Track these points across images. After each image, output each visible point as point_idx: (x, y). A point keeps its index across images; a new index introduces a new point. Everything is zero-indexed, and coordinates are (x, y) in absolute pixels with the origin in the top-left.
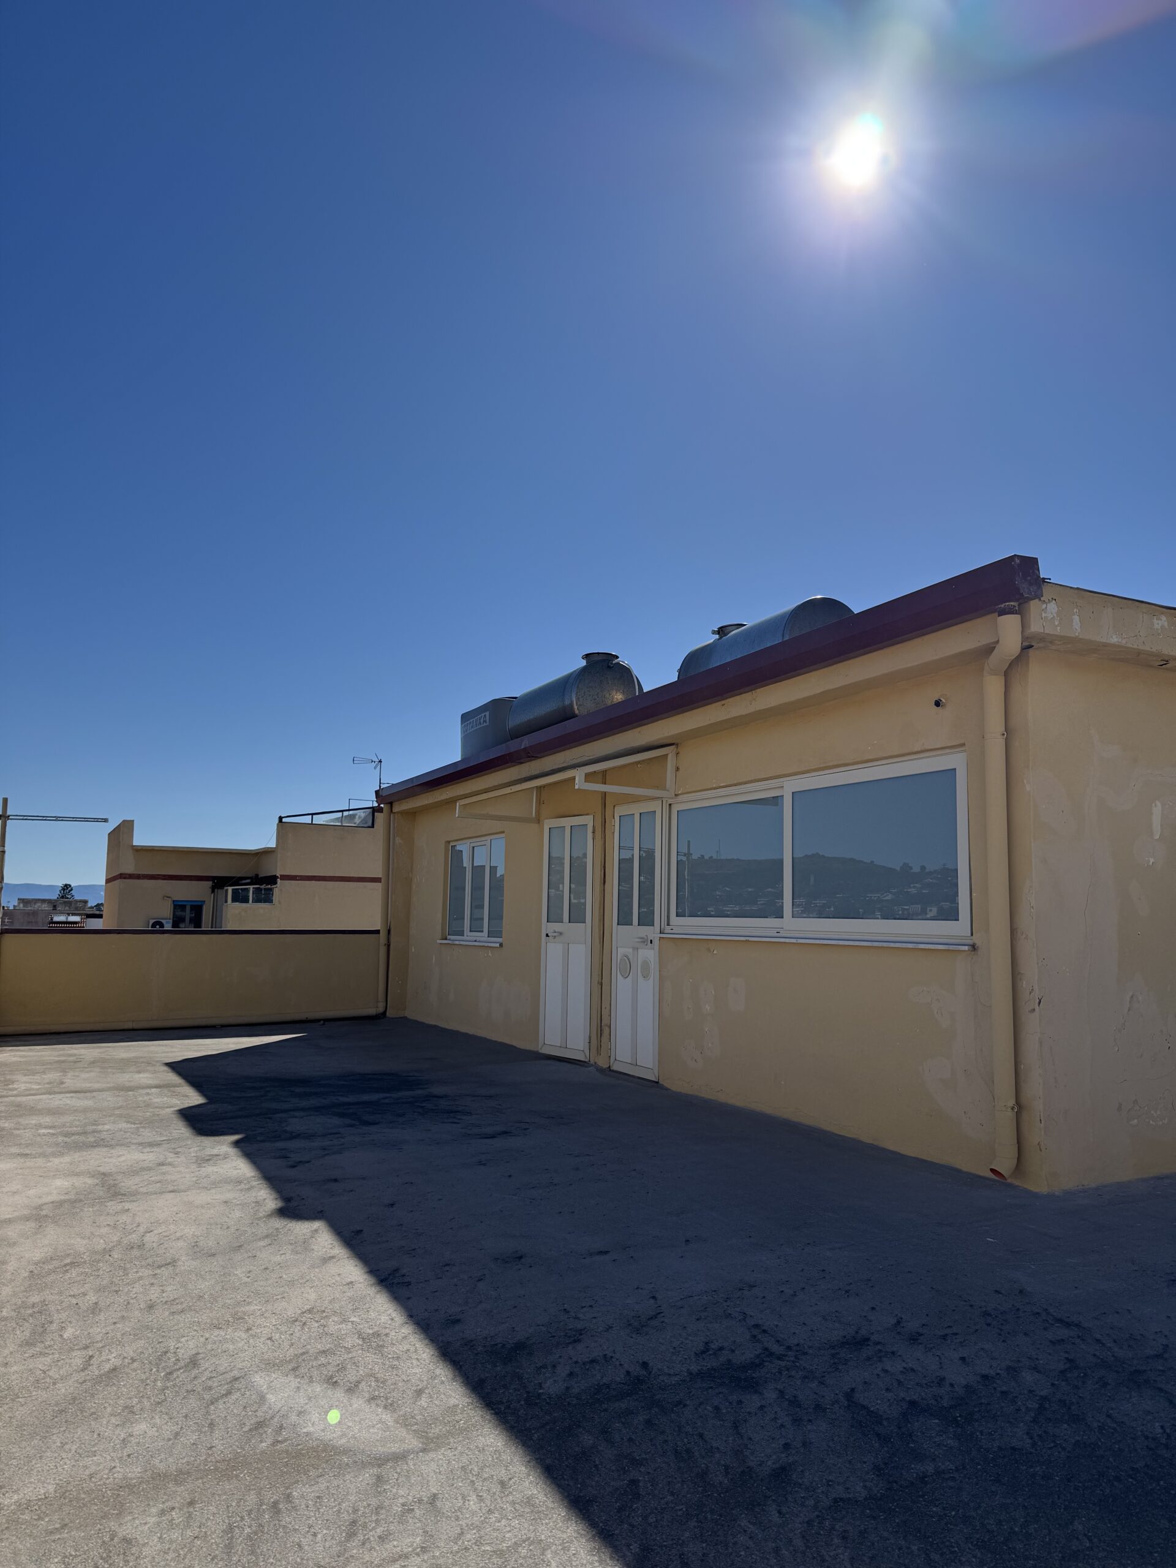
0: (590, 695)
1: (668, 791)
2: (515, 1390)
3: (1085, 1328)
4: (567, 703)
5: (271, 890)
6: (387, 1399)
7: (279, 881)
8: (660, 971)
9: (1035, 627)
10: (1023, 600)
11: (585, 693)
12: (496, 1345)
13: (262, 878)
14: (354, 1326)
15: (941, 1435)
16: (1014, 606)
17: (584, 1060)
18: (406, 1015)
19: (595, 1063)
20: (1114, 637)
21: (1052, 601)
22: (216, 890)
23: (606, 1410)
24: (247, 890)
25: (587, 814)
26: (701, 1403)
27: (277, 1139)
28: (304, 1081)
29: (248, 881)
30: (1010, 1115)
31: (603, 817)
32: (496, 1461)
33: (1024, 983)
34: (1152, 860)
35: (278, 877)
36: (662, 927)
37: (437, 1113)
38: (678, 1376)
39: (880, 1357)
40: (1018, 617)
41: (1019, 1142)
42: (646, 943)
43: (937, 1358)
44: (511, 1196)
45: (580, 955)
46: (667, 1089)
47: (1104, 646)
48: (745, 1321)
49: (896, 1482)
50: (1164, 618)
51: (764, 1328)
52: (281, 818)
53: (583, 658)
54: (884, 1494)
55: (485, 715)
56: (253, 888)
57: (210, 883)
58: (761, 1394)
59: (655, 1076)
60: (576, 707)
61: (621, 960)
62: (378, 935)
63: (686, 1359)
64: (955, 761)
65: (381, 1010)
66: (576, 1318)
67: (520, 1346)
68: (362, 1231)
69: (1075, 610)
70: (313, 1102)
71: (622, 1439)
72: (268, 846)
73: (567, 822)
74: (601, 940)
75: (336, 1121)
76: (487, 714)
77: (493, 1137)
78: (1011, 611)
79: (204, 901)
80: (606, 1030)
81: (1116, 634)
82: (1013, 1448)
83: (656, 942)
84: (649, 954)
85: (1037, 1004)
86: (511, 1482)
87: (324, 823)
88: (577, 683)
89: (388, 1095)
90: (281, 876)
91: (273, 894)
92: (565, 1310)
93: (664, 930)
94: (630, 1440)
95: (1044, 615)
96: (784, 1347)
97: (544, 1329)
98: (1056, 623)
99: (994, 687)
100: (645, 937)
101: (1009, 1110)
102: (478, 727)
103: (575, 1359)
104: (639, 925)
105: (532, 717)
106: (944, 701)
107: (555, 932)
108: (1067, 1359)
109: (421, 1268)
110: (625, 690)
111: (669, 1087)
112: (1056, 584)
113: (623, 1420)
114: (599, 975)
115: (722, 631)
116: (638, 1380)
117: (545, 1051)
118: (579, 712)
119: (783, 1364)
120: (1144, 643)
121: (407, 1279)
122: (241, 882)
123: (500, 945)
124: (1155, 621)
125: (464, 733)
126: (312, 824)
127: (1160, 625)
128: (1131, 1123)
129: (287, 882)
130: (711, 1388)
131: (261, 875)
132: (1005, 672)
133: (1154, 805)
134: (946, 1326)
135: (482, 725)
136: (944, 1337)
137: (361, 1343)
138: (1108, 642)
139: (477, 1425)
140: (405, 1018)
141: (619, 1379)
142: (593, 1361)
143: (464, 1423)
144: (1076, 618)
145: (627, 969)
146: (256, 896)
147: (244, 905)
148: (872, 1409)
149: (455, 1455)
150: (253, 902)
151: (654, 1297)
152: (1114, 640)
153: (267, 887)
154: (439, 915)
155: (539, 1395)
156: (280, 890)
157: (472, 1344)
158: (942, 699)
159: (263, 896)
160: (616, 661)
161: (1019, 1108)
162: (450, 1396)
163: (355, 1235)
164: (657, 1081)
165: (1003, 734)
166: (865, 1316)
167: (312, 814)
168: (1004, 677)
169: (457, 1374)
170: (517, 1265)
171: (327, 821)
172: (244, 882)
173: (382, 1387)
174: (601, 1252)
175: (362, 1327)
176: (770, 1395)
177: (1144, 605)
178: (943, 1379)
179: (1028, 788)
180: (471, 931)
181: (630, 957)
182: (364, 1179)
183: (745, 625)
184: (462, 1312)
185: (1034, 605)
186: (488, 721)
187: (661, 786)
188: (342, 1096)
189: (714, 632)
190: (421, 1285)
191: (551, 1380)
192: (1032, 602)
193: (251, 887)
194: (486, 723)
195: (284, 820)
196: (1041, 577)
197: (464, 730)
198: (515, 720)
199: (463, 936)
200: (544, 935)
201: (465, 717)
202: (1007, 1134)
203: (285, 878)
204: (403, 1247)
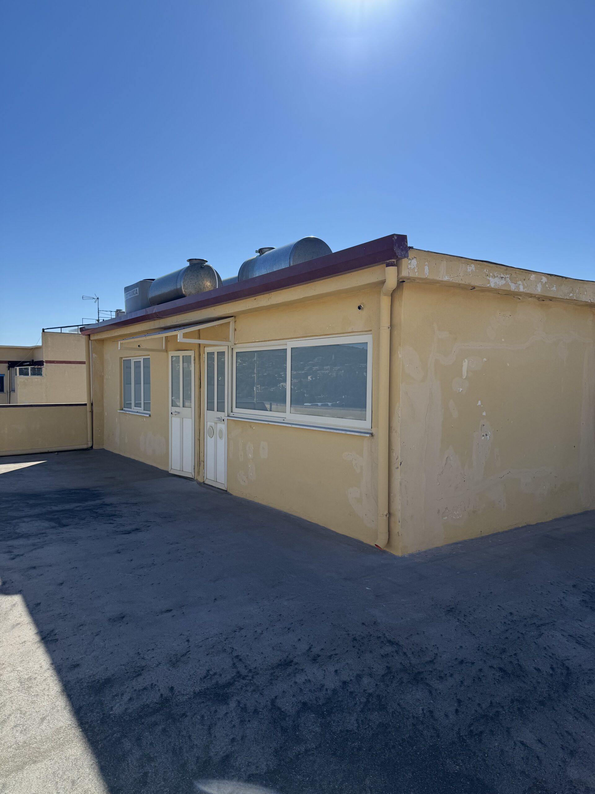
0: (191, 283)
1: (230, 342)
2: (97, 712)
3: (400, 645)
4: (178, 287)
5: (41, 368)
6: (23, 726)
7: (45, 364)
8: (227, 436)
9: (405, 273)
10: (399, 259)
11: (188, 282)
12: (94, 681)
13: (35, 362)
14: (18, 673)
15: (314, 725)
16: (394, 262)
17: (191, 477)
18: (104, 448)
19: (197, 479)
20: (446, 277)
21: (414, 259)
22: (10, 368)
23: (143, 724)
24: (28, 369)
25: (191, 350)
26: (195, 714)
27: (9, 538)
28: (37, 496)
29: (28, 363)
30: (385, 518)
31: (199, 352)
32: (74, 766)
33: (394, 454)
34: (461, 389)
35: (44, 362)
36: (229, 413)
37: (103, 516)
38: (188, 696)
39: (295, 673)
40: (396, 268)
41: (389, 531)
42: (221, 421)
43: (323, 672)
44: (129, 574)
45: (189, 424)
46: (231, 495)
47: (441, 281)
48: (232, 653)
49: (283, 760)
50: (473, 266)
51: (241, 658)
52: (43, 330)
53: (188, 261)
54: (276, 769)
55: (136, 290)
56: (31, 368)
57: (7, 365)
58: (228, 704)
59: (225, 488)
60: (183, 290)
61: (209, 428)
62: (86, 406)
63: (195, 682)
64: (367, 338)
65: (90, 445)
66: (143, 658)
67: (108, 682)
68: (41, 603)
69: (426, 263)
70: (37, 511)
71: (147, 743)
72: (37, 345)
73: (181, 354)
74: (199, 416)
75: (46, 524)
76: (138, 289)
77: (129, 533)
78: (392, 265)
79: (4, 374)
80: (202, 464)
81: (447, 276)
82: (347, 731)
83: (226, 421)
84: (222, 426)
85: (399, 465)
86: (78, 781)
87: (68, 332)
88: (184, 277)
89: (79, 504)
90: (45, 361)
91: (42, 371)
92: (138, 653)
93: (230, 414)
94: (151, 744)
95: (409, 267)
96: (248, 670)
97: (123, 667)
98: (416, 271)
99: (385, 302)
100: (221, 418)
101: (385, 516)
102: (133, 296)
103: (135, 688)
104: (217, 411)
105: (160, 293)
106: (362, 306)
107: (176, 412)
108: (387, 666)
109: (66, 629)
110: (211, 281)
111: (232, 493)
112: (417, 249)
113: (151, 730)
114: (198, 435)
115: (261, 251)
116: (166, 699)
117: (172, 472)
118: (185, 293)
119: (244, 682)
120: (462, 280)
121: (57, 637)
122: (24, 364)
123: (149, 416)
124: (468, 267)
125: (126, 299)
126: (61, 333)
127: (471, 269)
128: (444, 518)
129: (49, 364)
130: (203, 702)
131: (35, 360)
132: (391, 294)
133: (464, 361)
134: (333, 649)
135: (135, 295)
136: (330, 657)
137: (19, 685)
138: (443, 280)
139: (70, 740)
140: (104, 449)
141: (155, 700)
142: (145, 689)
143: (63, 740)
144: (426, 268)
145: (212, 433)
146: (33, 372)
147: (26, 377)
148: (283, 710)
149: (52, 764)
150: (31, 375)
151: (188, 641)
152: (446, 278)
153: (38, 367)
154: (118, 397)
155: (110, 715)
156: (45, 368)
157: (81, 682)
158: (362, 305)
159: (36, 372)
160: (206, 263)
161: (390, 515)
162: (60, 720)
163: (36, 606)
164: (226, 490)
165: (389, 328)
166: (294, 646)
167: (61, 328)
168: (391, 297)
169: (67, 704)
170: (120, 622)
171: (69, 331)
172: (26, 364)
173: (23, 717)
174: (168, 610)
175: (22, 674)
176: (233, 704)
177: (463, 259)
178: (323, 686)
179: (400, 356)
180: (135, 406)
181: (214, 427)
182: (50, 566)
183: (274, 248)
184: (82, 659)
185: (404, 261)
186: (138, 293)
187: (227, 339)
188: (55, 505)
189: (256, 252)
190: (63, 640)
191: (118, 704)
192: (403, 259)
193: (30, 367)
194: (137, 294)
195: (45, 331)
196: (408, 246)
197: (126, 297)
198: (153, 293)
199: (131, 409)
200: (170, 413)
201: (127, 289)
202: (383, 529)
203: (48, 362)
204: (61, 614)
